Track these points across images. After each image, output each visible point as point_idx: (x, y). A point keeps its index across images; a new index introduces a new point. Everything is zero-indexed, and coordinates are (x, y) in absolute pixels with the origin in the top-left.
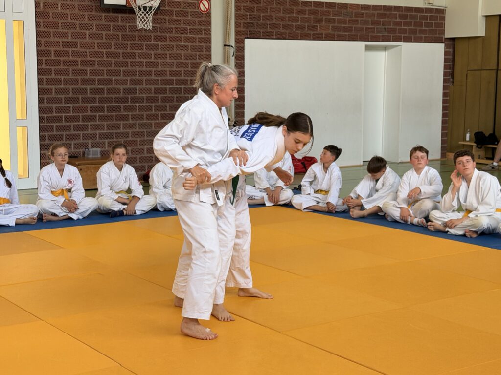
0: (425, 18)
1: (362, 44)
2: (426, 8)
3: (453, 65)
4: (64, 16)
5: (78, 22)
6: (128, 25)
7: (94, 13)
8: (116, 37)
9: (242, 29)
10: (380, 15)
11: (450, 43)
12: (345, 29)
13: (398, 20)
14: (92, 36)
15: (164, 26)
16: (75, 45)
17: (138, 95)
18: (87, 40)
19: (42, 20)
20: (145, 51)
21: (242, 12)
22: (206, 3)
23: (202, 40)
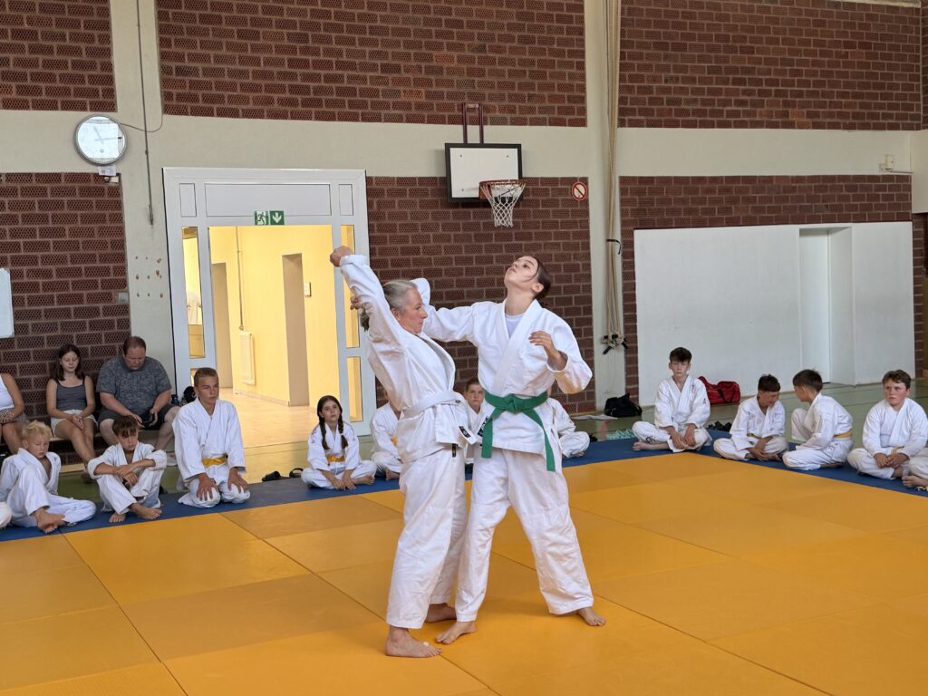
0: (883, 188)
1: (797, 228)
2: (884, 176)
3: (926, 250)
4: (403, 216)
5: (419, 222)
6: (482, 221)
7: (440, 210)
8: (468, 238)
9: (629, 217)
10: (818, 189)
11: (920, 220)
12: (771, 210)
13: (845, 193)
14: (436, 238)
15: (528, 220)
16: (416, 251)
18: (432, 243)
19: (375, 223)
20: (504, 253)
21: (629, 196)
22: (581, 188)
23: (577, 235)
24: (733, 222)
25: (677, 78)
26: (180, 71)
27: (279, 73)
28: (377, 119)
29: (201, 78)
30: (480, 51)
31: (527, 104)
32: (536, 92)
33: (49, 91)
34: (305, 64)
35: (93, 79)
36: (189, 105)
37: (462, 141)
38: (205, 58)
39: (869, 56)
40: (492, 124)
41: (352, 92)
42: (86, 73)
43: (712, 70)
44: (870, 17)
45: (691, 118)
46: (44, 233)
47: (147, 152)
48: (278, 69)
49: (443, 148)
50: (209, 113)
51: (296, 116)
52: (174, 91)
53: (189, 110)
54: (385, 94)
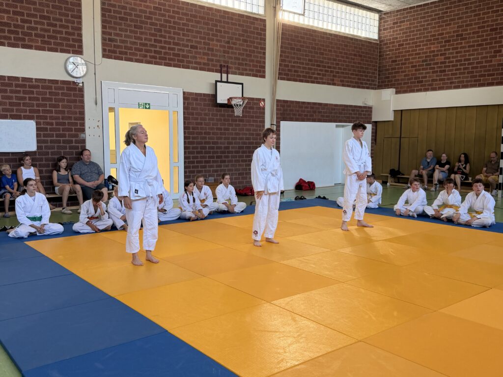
0: (363, 111)
1: (335, 124)
2: (364, 106)
3: (376, 135)
4: (197, 109)
5: (203, 112)
8: (220, 120)
9: (279, 116)
10: (343, 110)
11: (374, 124)
12: (327, 116)
13: (351, 112)
14: (210, 119)
16: (201, 124)
17: (230, 150)
18: (207, 121)
19: (186, 111)
20: (234, 127)
21: (279, 108)
22: (262, 103)
24: (314, 120)
25: (298, 62)
26: (110, 40)
27: (150, 44)
28: (188, 67)
29: (119, 44)
30: (228, 43)
31: (244, 67)
32: (248, 63)
33: (55, 44)
34: (160, 42)
35: (74, 40)
36: (113, 54)
37: (220, 80)
38: (121, 35)
39: (362, 60)
40: (232, 74)
41: (178, 55)
42: (71, 37)
43: (310, 60)
44: (362, 45)
45: (302, 78)
46: (51, 106)
47: (95, 74)
48: (150, 43)
49: (214, 82)
50: (121, 59)
51: (156, 63)
52: (107, 48)
53: (113, 57)
54: (192, 57)
